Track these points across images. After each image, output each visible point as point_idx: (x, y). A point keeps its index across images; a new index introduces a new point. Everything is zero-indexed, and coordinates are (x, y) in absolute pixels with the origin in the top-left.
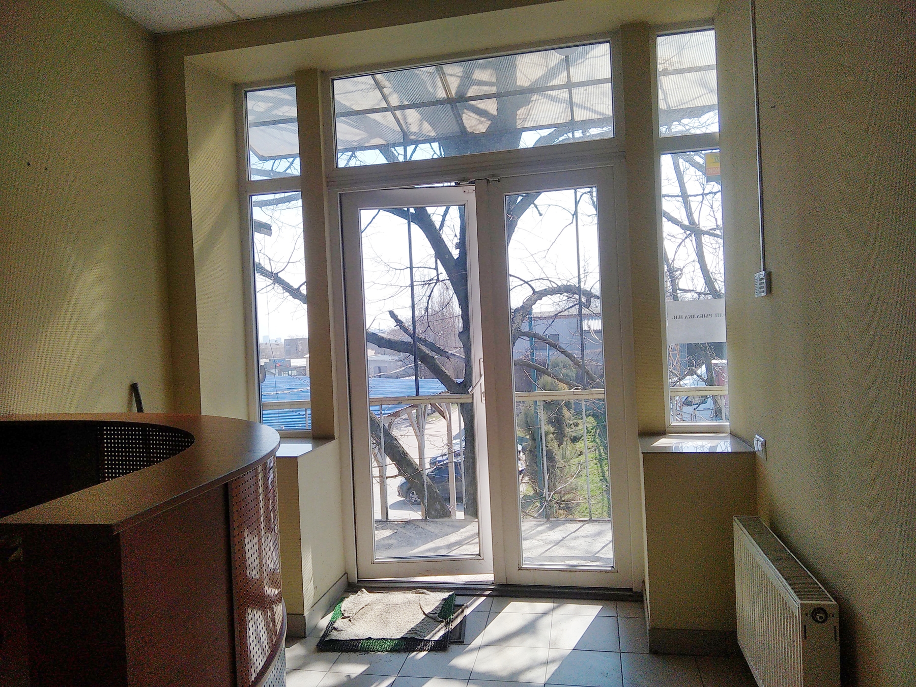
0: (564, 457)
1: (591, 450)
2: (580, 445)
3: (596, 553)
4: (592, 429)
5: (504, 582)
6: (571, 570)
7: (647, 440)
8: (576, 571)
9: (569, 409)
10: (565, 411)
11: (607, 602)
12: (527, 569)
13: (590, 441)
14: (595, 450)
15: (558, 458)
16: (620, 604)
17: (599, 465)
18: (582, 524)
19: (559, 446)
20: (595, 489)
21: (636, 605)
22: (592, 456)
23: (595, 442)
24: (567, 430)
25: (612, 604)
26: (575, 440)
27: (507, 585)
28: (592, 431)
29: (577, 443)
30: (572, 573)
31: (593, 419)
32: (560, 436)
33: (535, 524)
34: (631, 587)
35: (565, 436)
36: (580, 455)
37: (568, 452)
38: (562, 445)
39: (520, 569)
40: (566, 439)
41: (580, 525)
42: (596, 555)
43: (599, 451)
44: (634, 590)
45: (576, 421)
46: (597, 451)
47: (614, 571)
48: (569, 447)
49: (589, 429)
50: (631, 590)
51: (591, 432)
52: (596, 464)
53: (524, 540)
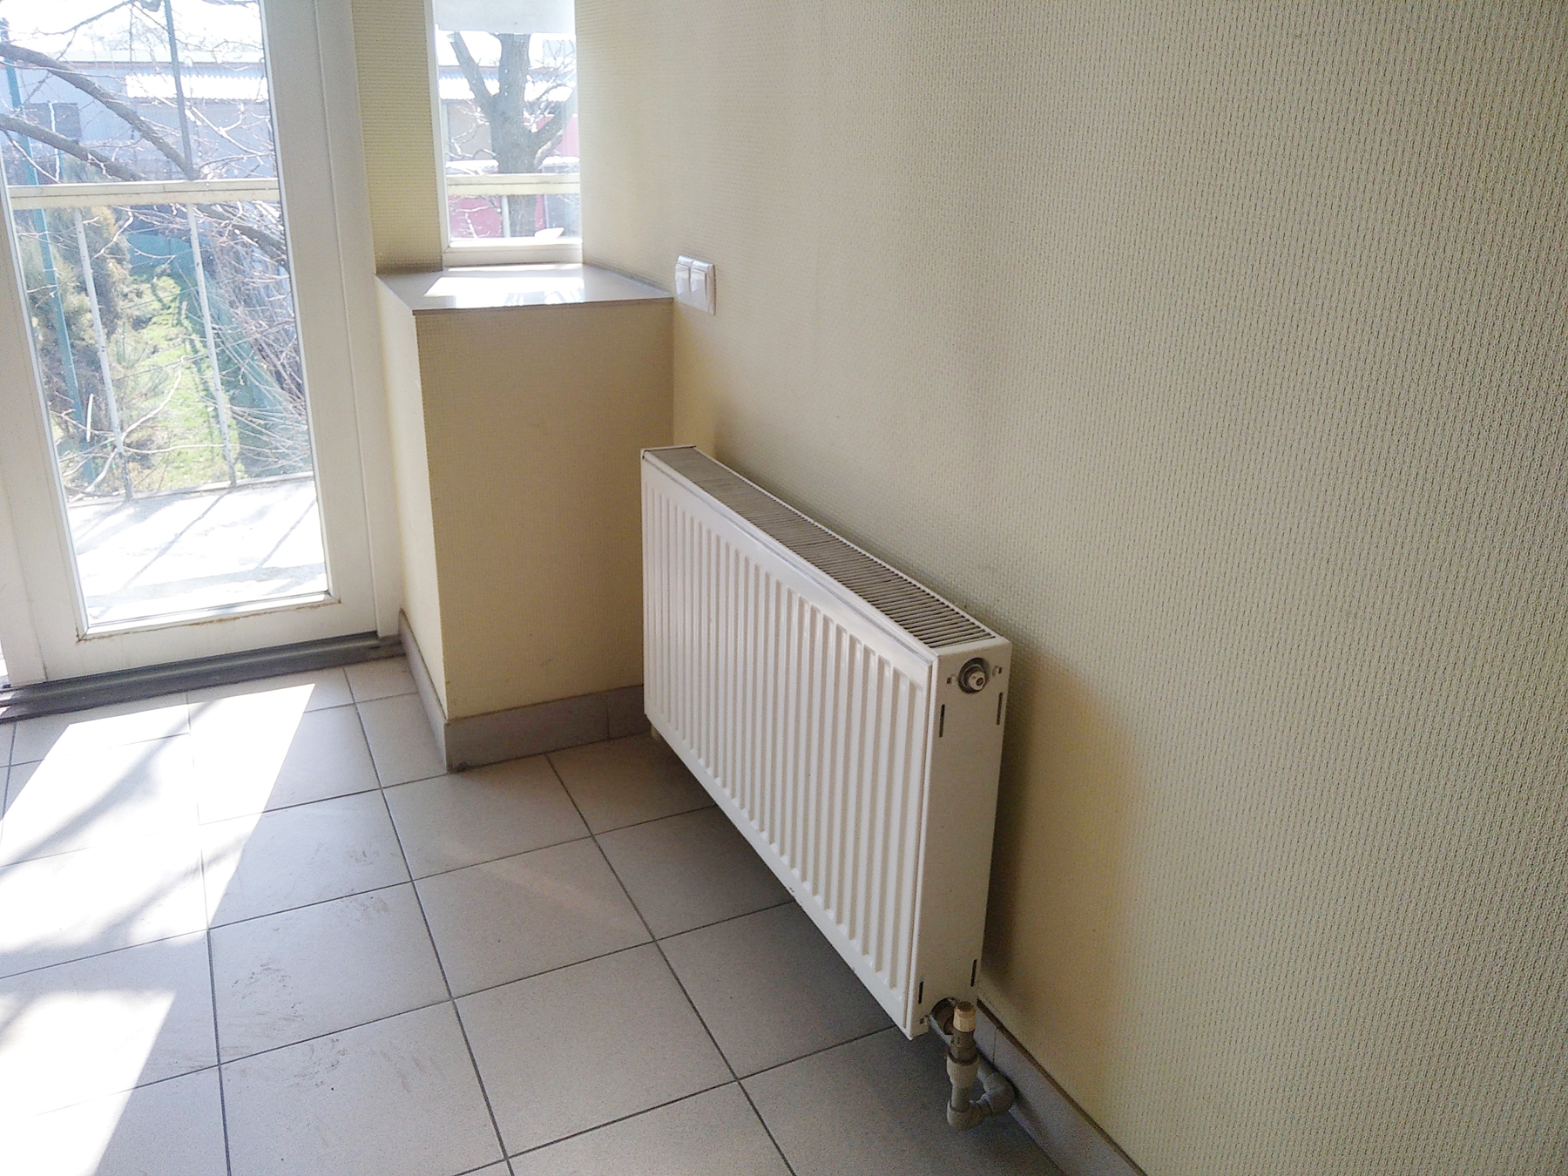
0: (120, 358)
1: (174, 341)
2: (152, 333)
3: (265, 560)
4: (172, 301)
5: (39, 677)
6: (225, 618)
7: (411, 283)
8: (235, 619)
9: (120, 261)
10: (111, 264)
11: (325, 673)
12: (101, 637)
13: (170, 325)
14: (184, 342)
15: (105, 360)
16: (354, 672)
17: (196, 369)
18: (217, 497)
19: (108, 338)
20: (193, 416)
21: (392, 666)
22: (179, 353)
23: (182, 326)
24: (121, 305)
25: (335, 675)
26: (140, 323)
27: (47, 685)
28: (173, 305)
29: (144, 331)
30: (228, 625)
31: (172, 281)
32: (110, 316)
33: (97, 513)
34: (374, 629)
35: (117, 316)
36: (153, 353)
37: (129, 349)
38: (114, 335)
39: (81, 639)
40: (120, 323)
41: (212, 498)
42: (264, 566)
43: (192, 341)
44: (380, 634)
45: (135, 286)
46: (187, 343)
47: (333, 600)
48: (127, 337)
49: (165, 300)
50: (374, 634)
51: (169, 307)
52: (189, 368)
53: (79, 554)
